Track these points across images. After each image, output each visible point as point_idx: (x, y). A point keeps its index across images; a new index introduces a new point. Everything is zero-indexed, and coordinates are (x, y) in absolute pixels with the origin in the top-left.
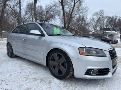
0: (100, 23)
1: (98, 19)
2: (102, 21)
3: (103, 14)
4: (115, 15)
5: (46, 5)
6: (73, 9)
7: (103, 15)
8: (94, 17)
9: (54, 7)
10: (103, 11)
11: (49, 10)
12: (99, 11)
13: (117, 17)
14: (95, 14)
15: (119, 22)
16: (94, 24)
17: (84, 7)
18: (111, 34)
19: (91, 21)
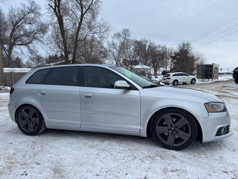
0: (124, 53)
1: (121, 45)
2: (127, 49)
3: (129, 36)
4: (143, 38)
5: (11, 8)
6: (80, 23)
7: (128, 38)
8: (114, 41)
9: (32, 15)
10: (128, 31)
11: (21, 20)
12: (122, 31)
13: (146, 42)
14: (115, 35)
15: (150, 50)
16: (116, 54)
17: (102, 23)
18: (143, 70)
19: (111, 49)
